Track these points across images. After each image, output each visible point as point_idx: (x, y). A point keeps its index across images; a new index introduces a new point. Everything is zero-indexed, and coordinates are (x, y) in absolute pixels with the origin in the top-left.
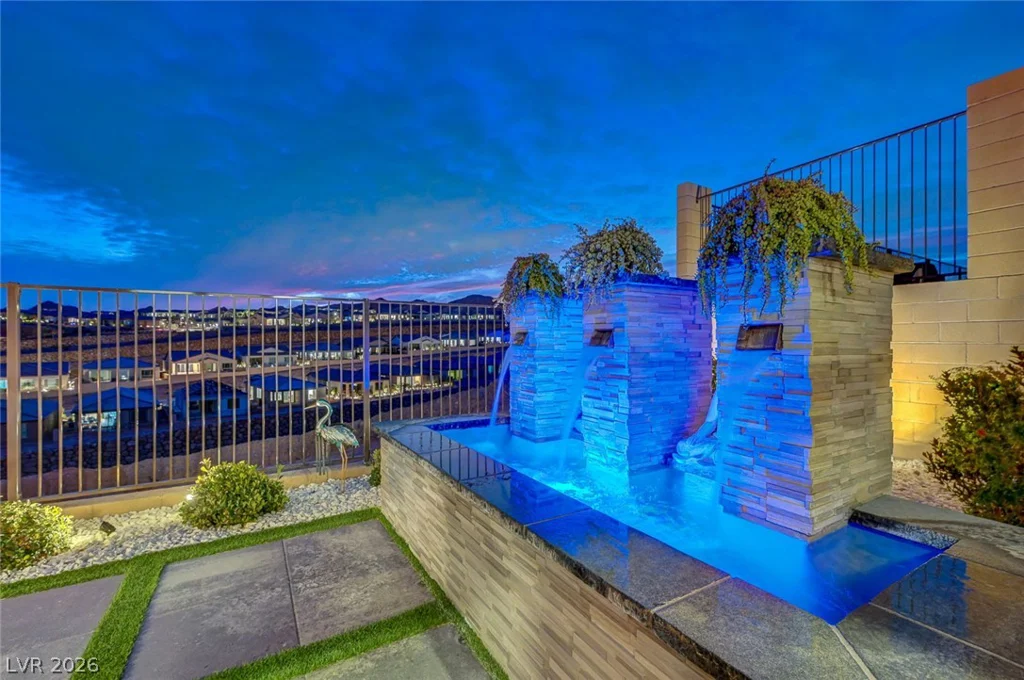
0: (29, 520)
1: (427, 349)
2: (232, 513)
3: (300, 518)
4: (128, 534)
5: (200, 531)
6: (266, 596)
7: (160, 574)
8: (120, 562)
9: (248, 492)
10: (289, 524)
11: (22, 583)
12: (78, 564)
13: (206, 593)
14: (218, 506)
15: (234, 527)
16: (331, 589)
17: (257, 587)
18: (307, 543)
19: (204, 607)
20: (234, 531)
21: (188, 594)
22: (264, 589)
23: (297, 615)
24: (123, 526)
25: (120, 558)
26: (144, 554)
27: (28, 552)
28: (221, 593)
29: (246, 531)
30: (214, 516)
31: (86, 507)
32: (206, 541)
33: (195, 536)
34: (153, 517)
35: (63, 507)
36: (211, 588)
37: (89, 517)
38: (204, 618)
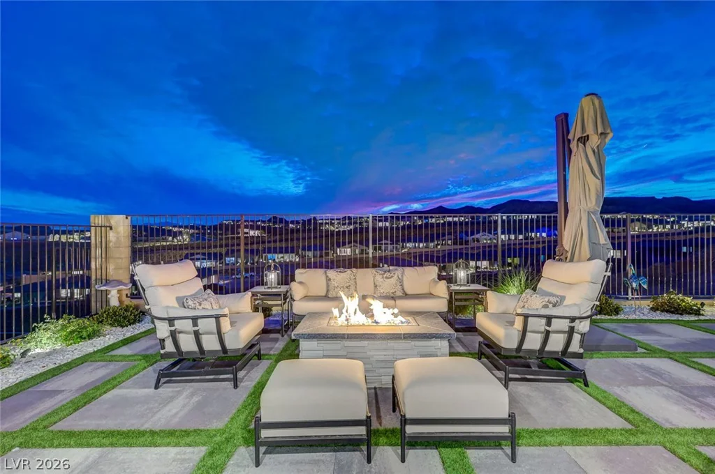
1: (485, 242)
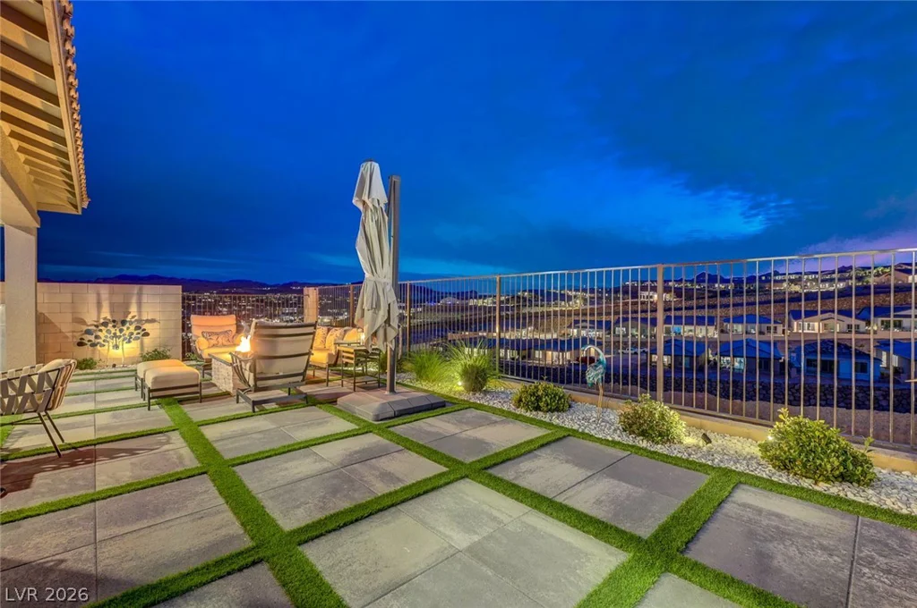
0: (662, 416)
2: (804, 466)
3: (889, 503)
4: (719, 449)
5: (774, 470)
6: (821, 557)
7: (733, 488)
8: (709, 466)
9: (825, 453)
10: (871, 504)
11: (655, 452)
12: (685, 456)
13: (765, 522)
14: (791, 454)
15: (807, 480)
16: (909, 599)
17: (813, 544)
18: (892, 534)
19: (760, 531)
20: (806, 483)
21: (748, 514)
22: (821, 549)
23: (851, 596)
24: (718, 442)
25: (709, 463)
26: (726, 468)
27: (660, 435)
28: (777, 528)
29: (816, 488)
30: (787, 461)
31: (697, 420)
32: (776, 480)
33: (767, 471)
34: (740, 444)
35: (681, 414)
36: (769, 519)
37: (700, 428)
38: (757, 539)
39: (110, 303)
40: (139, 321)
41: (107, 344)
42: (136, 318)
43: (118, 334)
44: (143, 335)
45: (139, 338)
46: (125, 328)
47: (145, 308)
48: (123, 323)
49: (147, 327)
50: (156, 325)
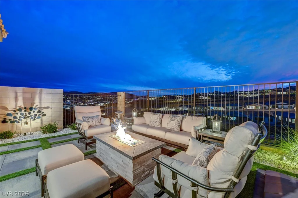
39: (23, 98)
40: (40, 108)
41: (20, 121)
42: (38, 106)
43: (28, 115)
44: (42, 116)
45: (40, 117)
46: (32, 112)
47: (43, 101)
48: (31, 109)
49: (45, 111)
50: (49, 109)
